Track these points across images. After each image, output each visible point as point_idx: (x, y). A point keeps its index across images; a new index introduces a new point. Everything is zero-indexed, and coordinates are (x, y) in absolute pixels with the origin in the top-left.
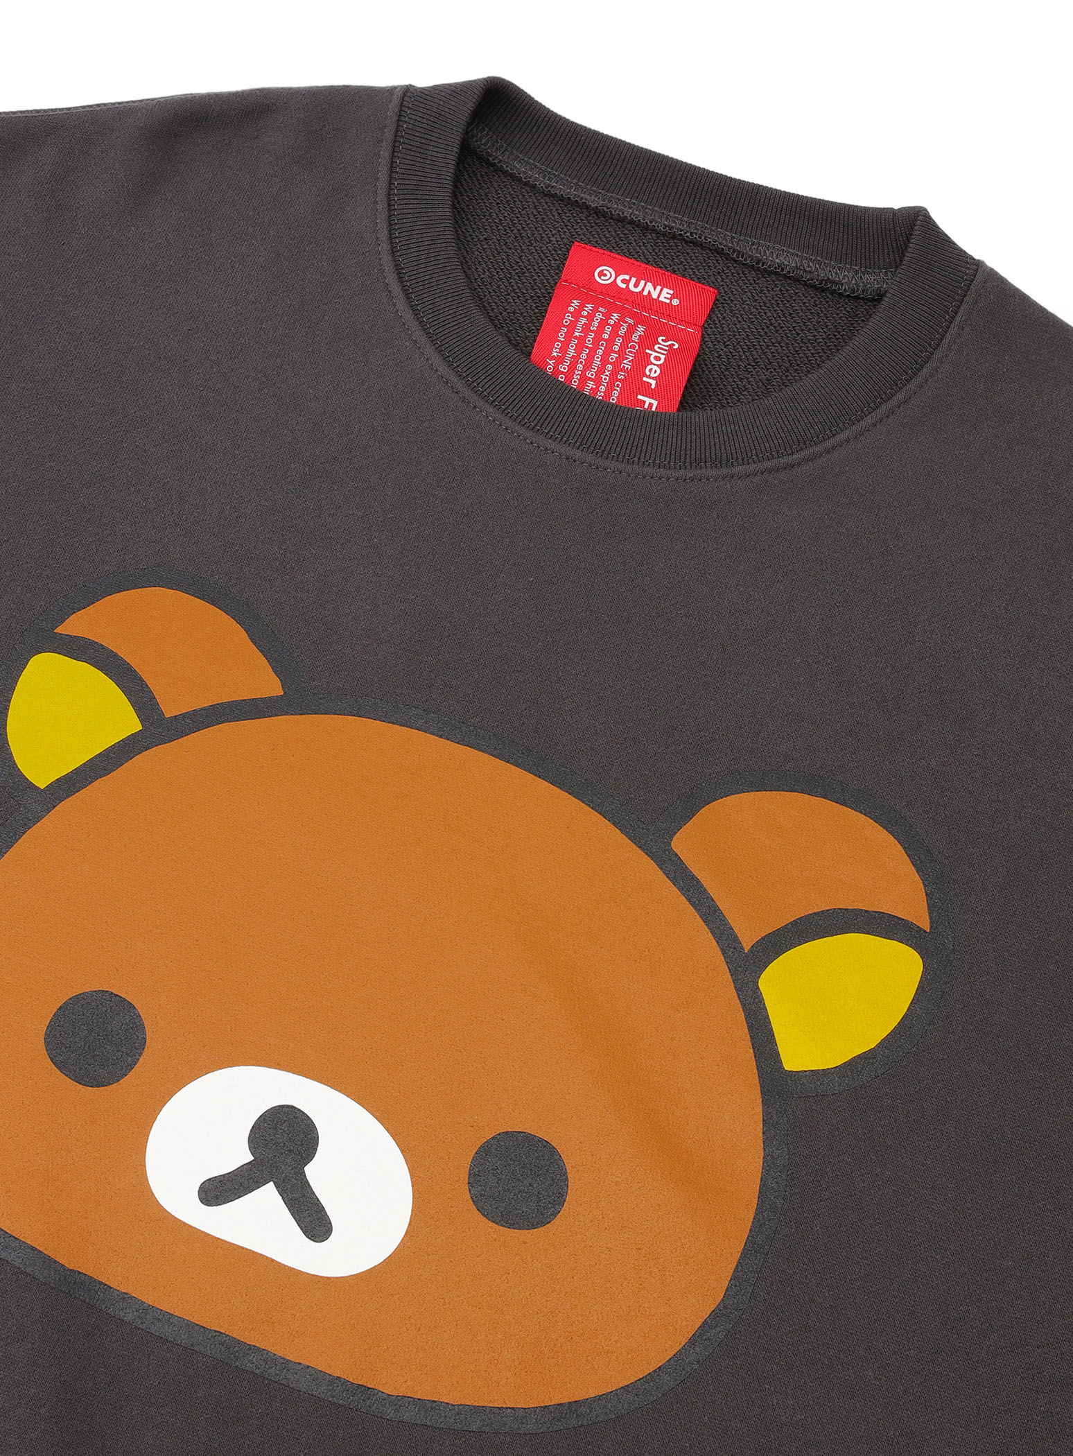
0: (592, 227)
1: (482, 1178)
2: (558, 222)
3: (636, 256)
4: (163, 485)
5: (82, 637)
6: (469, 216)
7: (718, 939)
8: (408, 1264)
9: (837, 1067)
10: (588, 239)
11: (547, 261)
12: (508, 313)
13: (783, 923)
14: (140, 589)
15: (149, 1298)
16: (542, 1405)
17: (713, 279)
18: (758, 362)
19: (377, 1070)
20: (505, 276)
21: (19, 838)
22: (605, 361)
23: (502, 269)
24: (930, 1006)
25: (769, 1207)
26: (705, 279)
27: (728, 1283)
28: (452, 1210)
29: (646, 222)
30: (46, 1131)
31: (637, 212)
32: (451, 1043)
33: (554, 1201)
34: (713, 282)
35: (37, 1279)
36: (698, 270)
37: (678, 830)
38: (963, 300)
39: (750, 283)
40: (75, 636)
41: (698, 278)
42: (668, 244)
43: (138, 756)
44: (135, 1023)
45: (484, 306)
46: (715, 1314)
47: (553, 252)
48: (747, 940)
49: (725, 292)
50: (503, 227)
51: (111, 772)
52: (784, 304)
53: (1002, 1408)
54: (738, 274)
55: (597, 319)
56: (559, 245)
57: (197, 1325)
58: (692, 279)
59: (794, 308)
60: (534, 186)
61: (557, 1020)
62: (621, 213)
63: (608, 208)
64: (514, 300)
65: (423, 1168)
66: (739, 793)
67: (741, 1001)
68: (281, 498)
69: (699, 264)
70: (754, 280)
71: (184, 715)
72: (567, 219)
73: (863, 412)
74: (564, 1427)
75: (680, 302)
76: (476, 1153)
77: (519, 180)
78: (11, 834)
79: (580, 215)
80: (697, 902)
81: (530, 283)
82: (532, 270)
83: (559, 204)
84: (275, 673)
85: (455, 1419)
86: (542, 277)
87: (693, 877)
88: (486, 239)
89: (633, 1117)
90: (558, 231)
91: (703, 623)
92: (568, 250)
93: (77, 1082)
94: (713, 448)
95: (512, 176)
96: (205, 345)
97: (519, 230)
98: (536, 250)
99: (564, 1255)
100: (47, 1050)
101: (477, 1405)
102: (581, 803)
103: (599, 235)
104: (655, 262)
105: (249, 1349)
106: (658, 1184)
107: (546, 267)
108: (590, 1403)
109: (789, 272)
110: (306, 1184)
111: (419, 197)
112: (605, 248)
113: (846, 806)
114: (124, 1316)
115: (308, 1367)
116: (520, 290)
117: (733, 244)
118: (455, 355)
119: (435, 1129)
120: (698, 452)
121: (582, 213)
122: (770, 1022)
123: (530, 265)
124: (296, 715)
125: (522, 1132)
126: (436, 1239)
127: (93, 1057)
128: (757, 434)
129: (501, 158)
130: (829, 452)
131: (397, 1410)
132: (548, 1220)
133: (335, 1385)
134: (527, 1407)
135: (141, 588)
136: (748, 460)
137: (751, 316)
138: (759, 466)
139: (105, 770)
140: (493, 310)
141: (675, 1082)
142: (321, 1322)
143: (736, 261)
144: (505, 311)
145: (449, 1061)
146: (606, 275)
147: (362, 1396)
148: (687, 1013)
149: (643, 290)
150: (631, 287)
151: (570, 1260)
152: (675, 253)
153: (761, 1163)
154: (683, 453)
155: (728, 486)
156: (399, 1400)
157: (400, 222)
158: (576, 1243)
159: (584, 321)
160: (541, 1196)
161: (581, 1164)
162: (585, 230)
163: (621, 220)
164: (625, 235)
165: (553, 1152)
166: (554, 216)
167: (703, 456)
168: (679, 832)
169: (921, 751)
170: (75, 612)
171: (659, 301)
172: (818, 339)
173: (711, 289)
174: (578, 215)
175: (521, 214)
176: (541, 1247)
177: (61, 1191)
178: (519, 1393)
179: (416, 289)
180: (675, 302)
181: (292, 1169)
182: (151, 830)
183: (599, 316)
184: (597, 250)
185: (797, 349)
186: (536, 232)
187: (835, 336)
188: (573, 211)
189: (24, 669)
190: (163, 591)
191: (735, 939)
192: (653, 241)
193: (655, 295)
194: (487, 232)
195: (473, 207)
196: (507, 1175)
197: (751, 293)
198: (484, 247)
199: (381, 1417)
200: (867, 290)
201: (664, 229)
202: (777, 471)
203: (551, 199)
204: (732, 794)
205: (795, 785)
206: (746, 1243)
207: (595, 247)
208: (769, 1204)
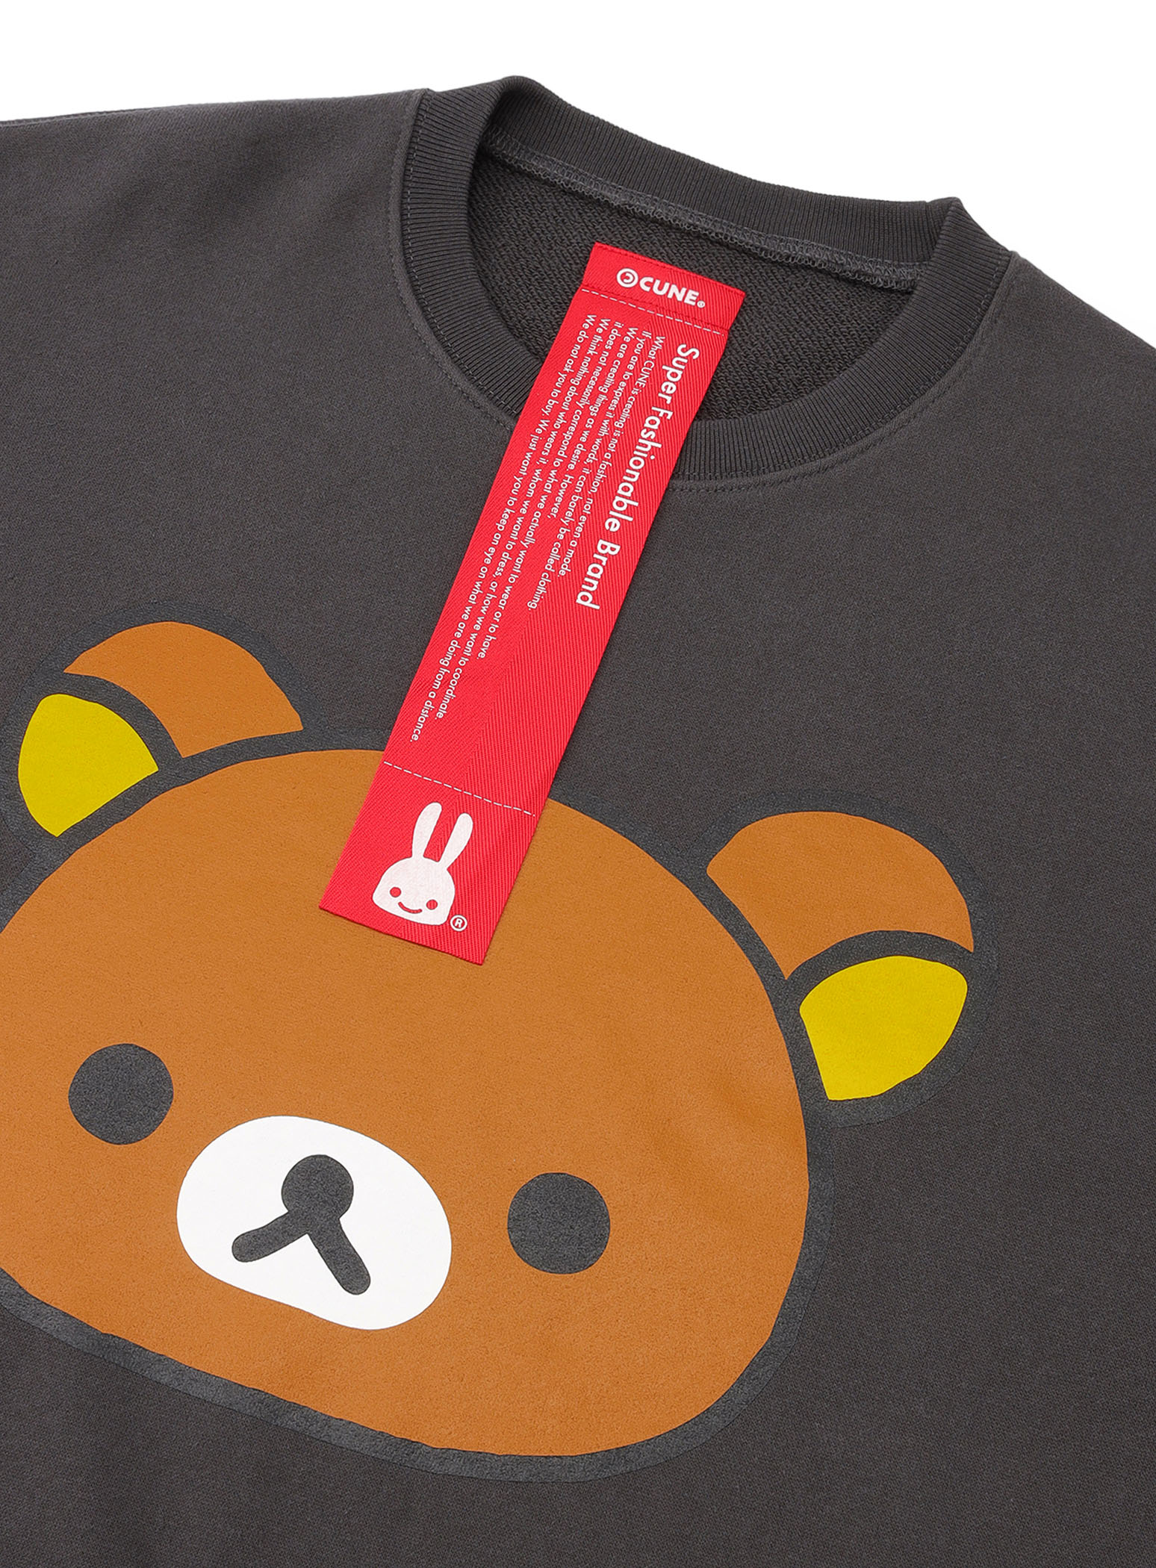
0: (615, 226)
1: (522, 1222)
2: (579, 223)
3: (660, 257)
4: (173, 514)
5: (93, 677)
6: (486, 223)
7: (757, 967)
8: (449, 1313)
9: (882, 1094)
10: (610, 239)
11: (568, 266)
12: (527, 320)
13: (824, 948)
14: (151, 625)
15: (184, 1358)
16: (590, 1452)
17: (740, 280)
18: (789, 359)
19: (411, 1116)
20: (525, 283)
21: (36, 889)
22: (618, 378)
23: (521, 276)
24: (974, 1028)
25: (815, 1240)
26: (732, 280)
27: (775, 1320)
28: (492, 1256)
29: (670, 221)
30: (74, 1192)
31: (659, 210)
32: (486, 1085)
33: (596, 1243)
34: (741, 284)
35: (70, 1346)
36: (725, 271)
37: (714, 856)
38: (995, 292)
39: (779, 282)
40: (86, 676)
41: (725, 280)
42: (693, 244)
43: (154, 800)
44: (162, 1076)
45: (502, 315)
46: (763, 1353)
47: (574, 255)
48: (787, 966)
49: (753, 293)
50: (522, 232)
51: (128, 816)
52: (814, 299)
53: (1055, 1438)
54: (767, 273)
55: (612, 337)
56: (580, 247)
57: (236, 1383)
58: (718, 281)
59: (826, 301)
60: (554, 185)
61: (594, 1057)
62: (643, 211)
63: (630, 206)
64: (533, 306)
65: (462, 1214)
66: (775, 815)
67: (782, 1030)
68: (297, 524)
69: (725, 265)
70: (784, 279)
71: (201, 755)
72: (588, 219)
73: (895, 409)
74: (612, 1474)
75: (706, 304)
76: (515, 1197)
77: (538, 179)
78: (27, 885)
79: (602, 214)
80: (735, 930)
81: (551, 289)
82: (552, 276)
83: (580, 203)
84: (294, 707)
85: (501, 1471)
86: (563, 283)
87: (730, 904)
88: (503, 245)
89: (673, 1155)
90: (580, 232)
91: (736, 639)
92: (589, 252)
93: (103, 1140)
94: (743, 456)
95: (530, 175)
96: (212, 366)
97: (538, 234)
98: (557, 254)
99: (608, 1298)
100: (72, 1109)
101: (524, 1454)
102: (612, 831)
103: (621, 235)
104: (680, 264)
105: (289, 1407)
106: (701, 1223)
107: (567, 271)
108: (636, 1448)
109: (820, 265)
110: (342, 1235)
111: (433, 206)
112: (627, 248)
113: (886, 825)
114: (161, 1379)
115: (350, 1422)
116: (540, 296)
117: (760, 242)
118: (475, 368)
119: (472, 1174)
120: (728, 461)
121: (604, 212)
122: (812, 1051)
123: (550, 270)
124: (316, 750)
125: (562, 1174)
126: (476, 1287)
127: (120, 1113)
128: (788, 438)
129: (517, 157)
130: (862, 452)
131: (441, 1464)
132: (590, 1262)
133: (378, 1440)
134: (574, 1455)
135: (153, 623)
136: (779, 466)
137: (780, 316)
138: (792, 472)
139: (121, 815)
140: (511, 318)
141: (717, 1116)
142: (362, 1377)
143: (764, 260)
144: (523, 319)
145: (485, 1104)
146: (629, 278)
147: (405, 1450)
148: (728, 1045)
149: (668, 293)
150: (655, 289)
151: (614, 1303)
152: (700, 254)
153: (807, 1196)
154: (712, 462)
155: (760, 494)
156: (443, 1453)
157: (414, 231)
158: (619, 1286)
159: (599, 339)
160: (583, 1238)
161: (622, 1204)
162: (607, 230)
163: (643, 218)
164: (648, 234)
165: (593, 1191)
166: (574, 217)
167: (733, 465)
168: (715, 857)
169: (963, 765)
170: (84, 651)
171: (685, 304)
172: (852, 331)
173: (739, 291)
174: (599, 214)
175: (540, 218)
176: (584, 1292)
177: (91, 1253)
178: (565, 1441)
179: (432, 302)
180: (701, 304)
181: (328, 1220)
182: (171, 876)
183: (614, 333)
184: (618, 250)
185: (830, 343)
186: (556, 235)
187: (869, 327)
188: (594, 210)
189: (34, 712)
190: (175, 625)
191: (775, 966)
192: (676, 241)
193: (680, 298)
194: (504, 238)
195: (490, 213)
196: (547, 1218)
197: (780, 292)
198: (502, 254)
199: (426, 1471)
200: (901, 282)
201: (688, 227)
202: (810, 475)
203: (572, 197)
204: (768, 816)
205: (832, 804)
206: (792, 1279)
207: (617, 247)
208: (815, 1238)
